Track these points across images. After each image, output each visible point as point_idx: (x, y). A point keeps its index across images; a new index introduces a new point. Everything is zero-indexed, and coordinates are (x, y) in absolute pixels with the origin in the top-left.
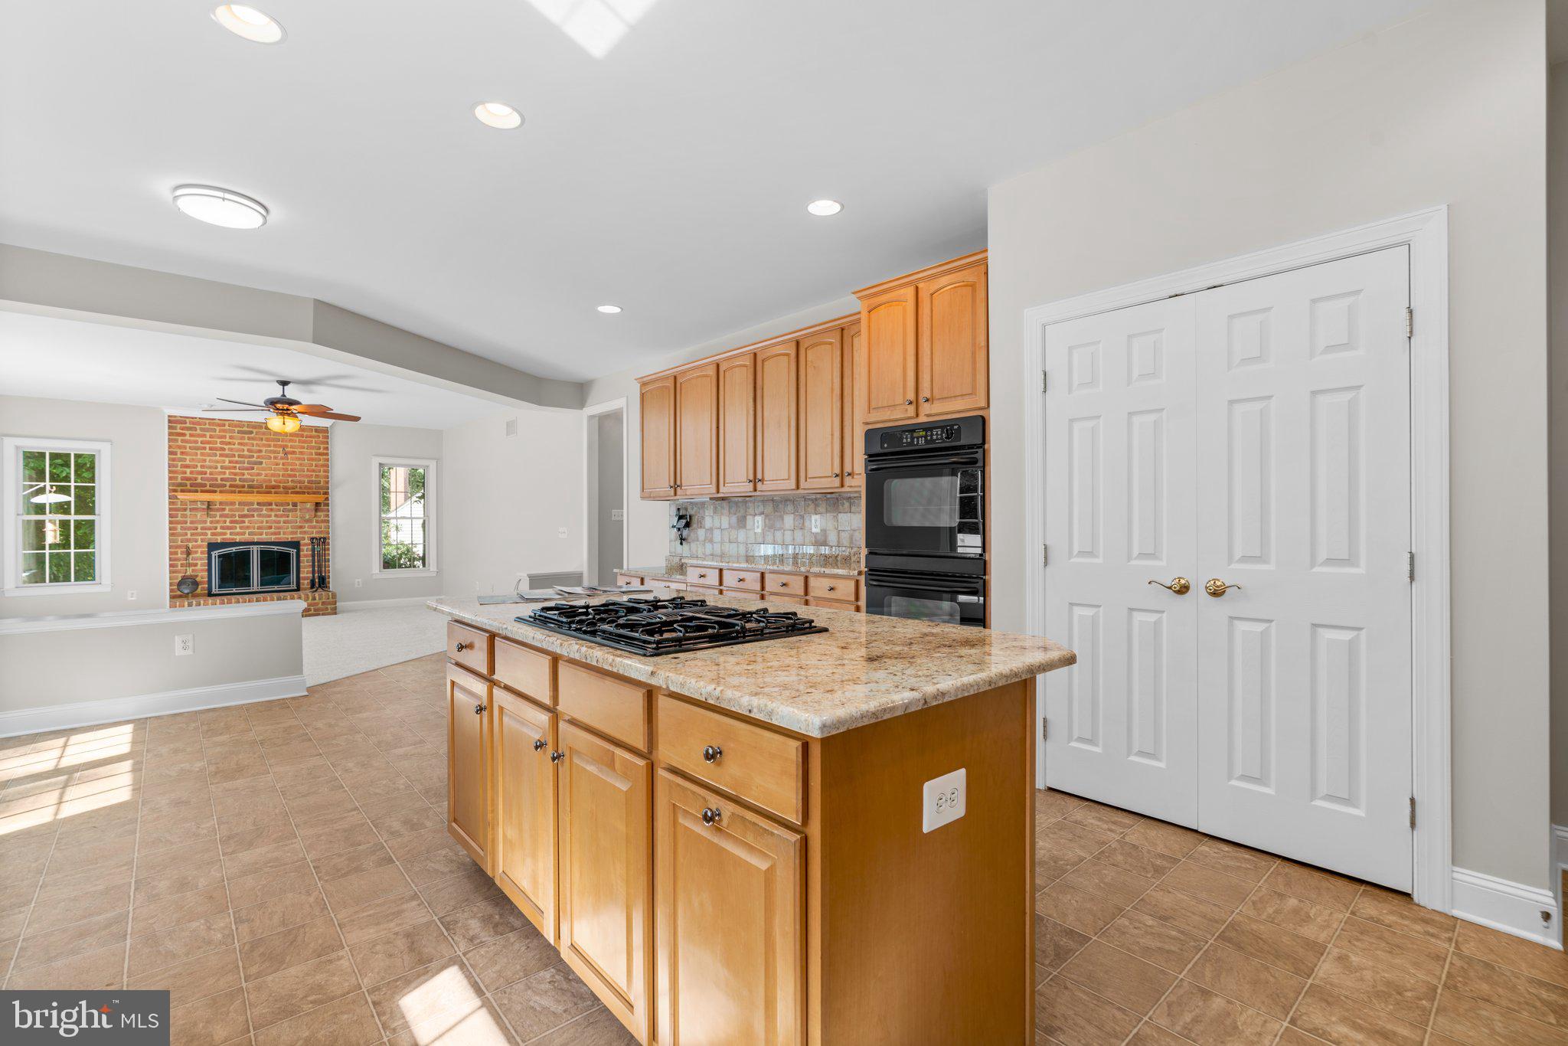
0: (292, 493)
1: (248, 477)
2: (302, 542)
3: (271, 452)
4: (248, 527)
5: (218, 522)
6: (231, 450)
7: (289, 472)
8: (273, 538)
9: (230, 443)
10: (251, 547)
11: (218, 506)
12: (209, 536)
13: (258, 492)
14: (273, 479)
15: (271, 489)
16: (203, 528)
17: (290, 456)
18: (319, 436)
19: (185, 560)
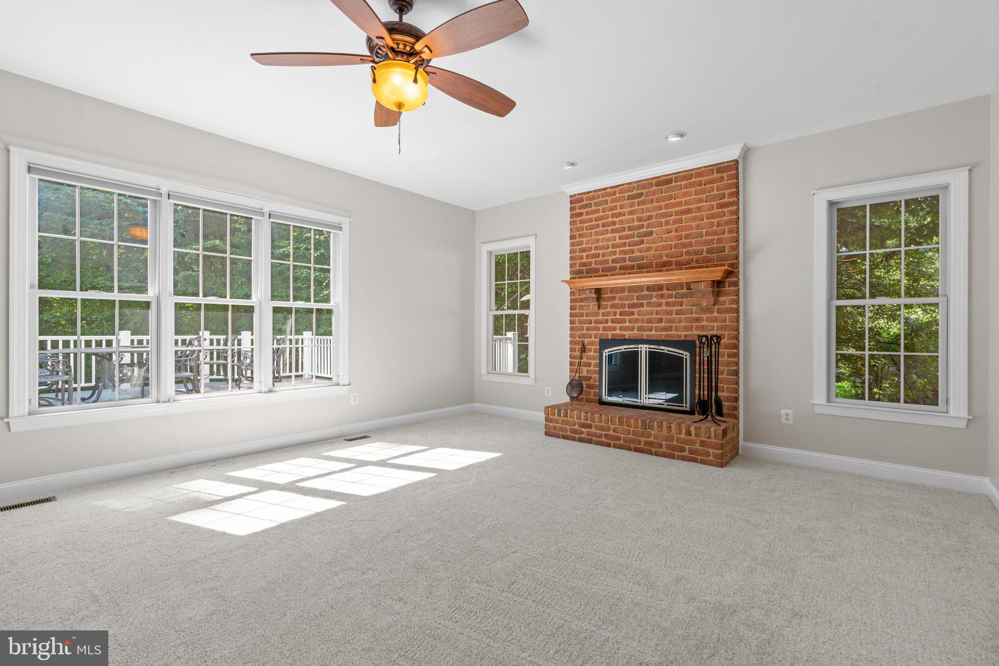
0: (686, 269)
1: (639, 254)
2: (698, 342)
3: (662, 216)
4: (637, 321)
5: (608, 314)
6: (621, 222)
7: (683, 241)
8: (663, 335)
9: (620, 214)
10: (640, 346)
11: (608, 294)
12: (601, 332)
13: (648, 273)
14: (664, 252)
15: (663, 266)
16: (596, 322)
17: (684, 217)
18: (722, 178)
19: (581, 358)
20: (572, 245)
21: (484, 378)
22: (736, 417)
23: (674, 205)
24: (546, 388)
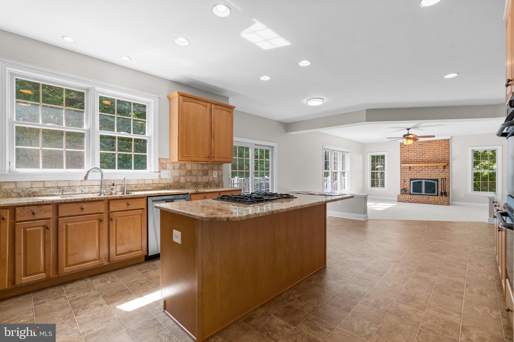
0: (436, 163)
1: (422, 158)
2: (439, 179)
3: (428, 150)
4: (421, 174)
5: (412, 172)
6: (416, 150)
7: (435, 156)
8: (429, 178)
10: (422, 180)
11: (413, 168)
12: (410, 177)
13: (424, 163)
14: (429, 158)
15: (428, 162)
16: (409, 174)
17: (435, 150)
18: (445, 143)
19: (404, 183)
20: (401, 155)
21: (368, 189)
22: (449, 196)
23: (432, 148)
24: (391, 191)
